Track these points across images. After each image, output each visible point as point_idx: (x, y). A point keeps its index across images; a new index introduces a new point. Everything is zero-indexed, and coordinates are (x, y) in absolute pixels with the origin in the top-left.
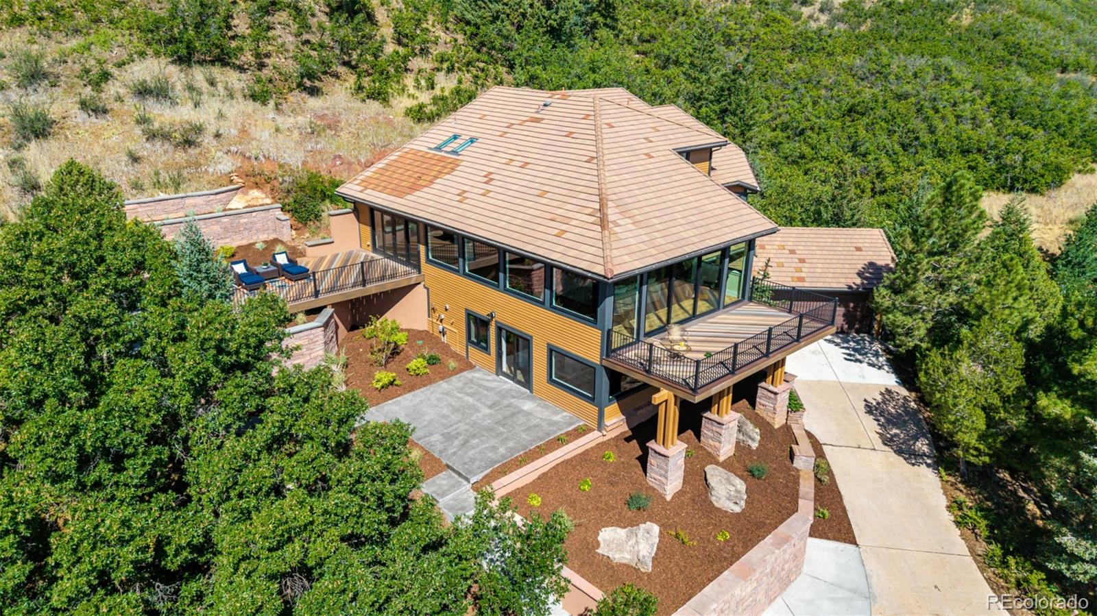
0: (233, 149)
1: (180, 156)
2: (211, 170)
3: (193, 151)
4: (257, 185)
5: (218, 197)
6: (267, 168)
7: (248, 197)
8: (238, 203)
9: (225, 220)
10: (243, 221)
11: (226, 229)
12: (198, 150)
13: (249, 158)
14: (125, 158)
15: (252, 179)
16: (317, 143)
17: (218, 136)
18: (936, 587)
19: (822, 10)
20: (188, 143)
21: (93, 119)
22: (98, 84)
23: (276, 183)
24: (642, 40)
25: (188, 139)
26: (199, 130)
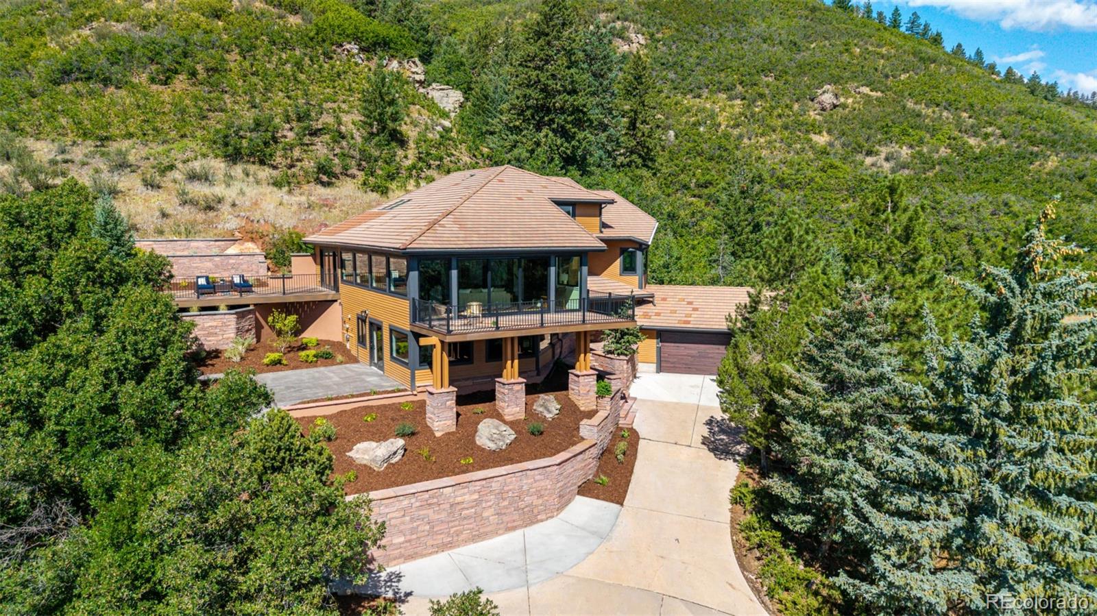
0: (242, 214)
1: (201, 217)
2: (220, 227)
3: (211, 214)
4: (252, 240)
5: (217, 243)
6: (263, 228)
7: (242, 247)
8: (233, 250)
9: (217, 259)
10: (231, 261)
11: (217, 266)
12: (215, 213)
13: (252, 221)
14: (158, 213)
15: (250, 235)
16: (310, 214)
17: (234, 205)
18: (677, 540)
19: (887, 159)
20: (209, 208)
21: (149, 191)
22: (163, 171)
23: (267, 239)
24: (699, 186)
25: (210, 207)
26: (220, 201)
